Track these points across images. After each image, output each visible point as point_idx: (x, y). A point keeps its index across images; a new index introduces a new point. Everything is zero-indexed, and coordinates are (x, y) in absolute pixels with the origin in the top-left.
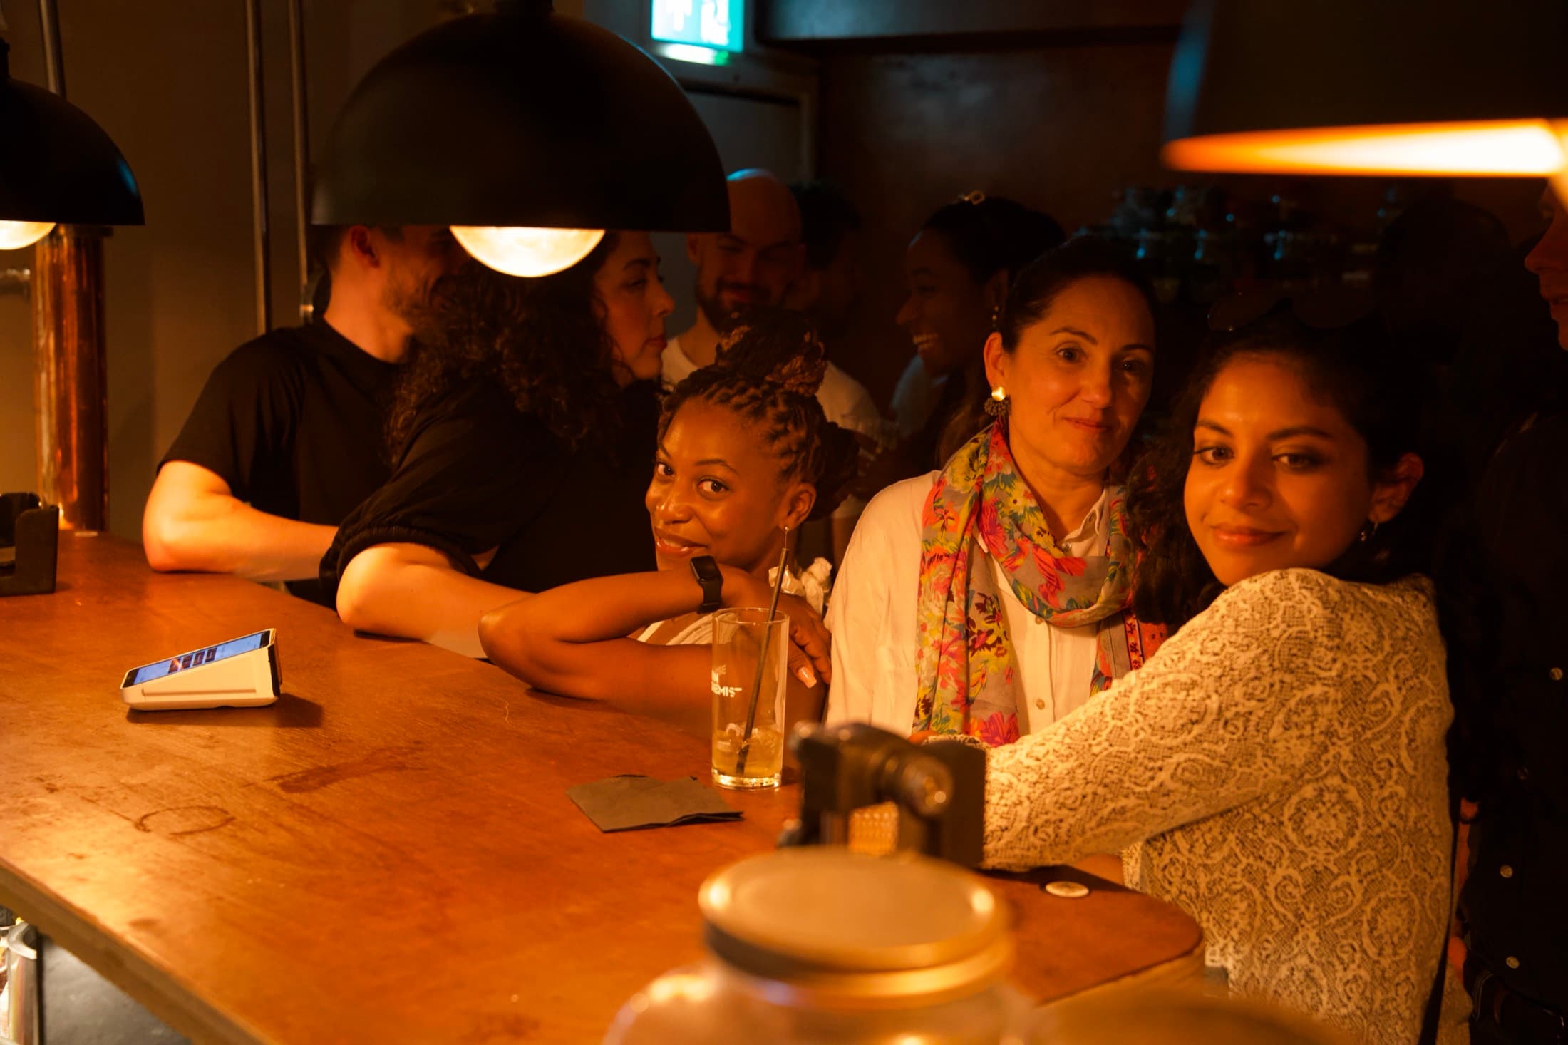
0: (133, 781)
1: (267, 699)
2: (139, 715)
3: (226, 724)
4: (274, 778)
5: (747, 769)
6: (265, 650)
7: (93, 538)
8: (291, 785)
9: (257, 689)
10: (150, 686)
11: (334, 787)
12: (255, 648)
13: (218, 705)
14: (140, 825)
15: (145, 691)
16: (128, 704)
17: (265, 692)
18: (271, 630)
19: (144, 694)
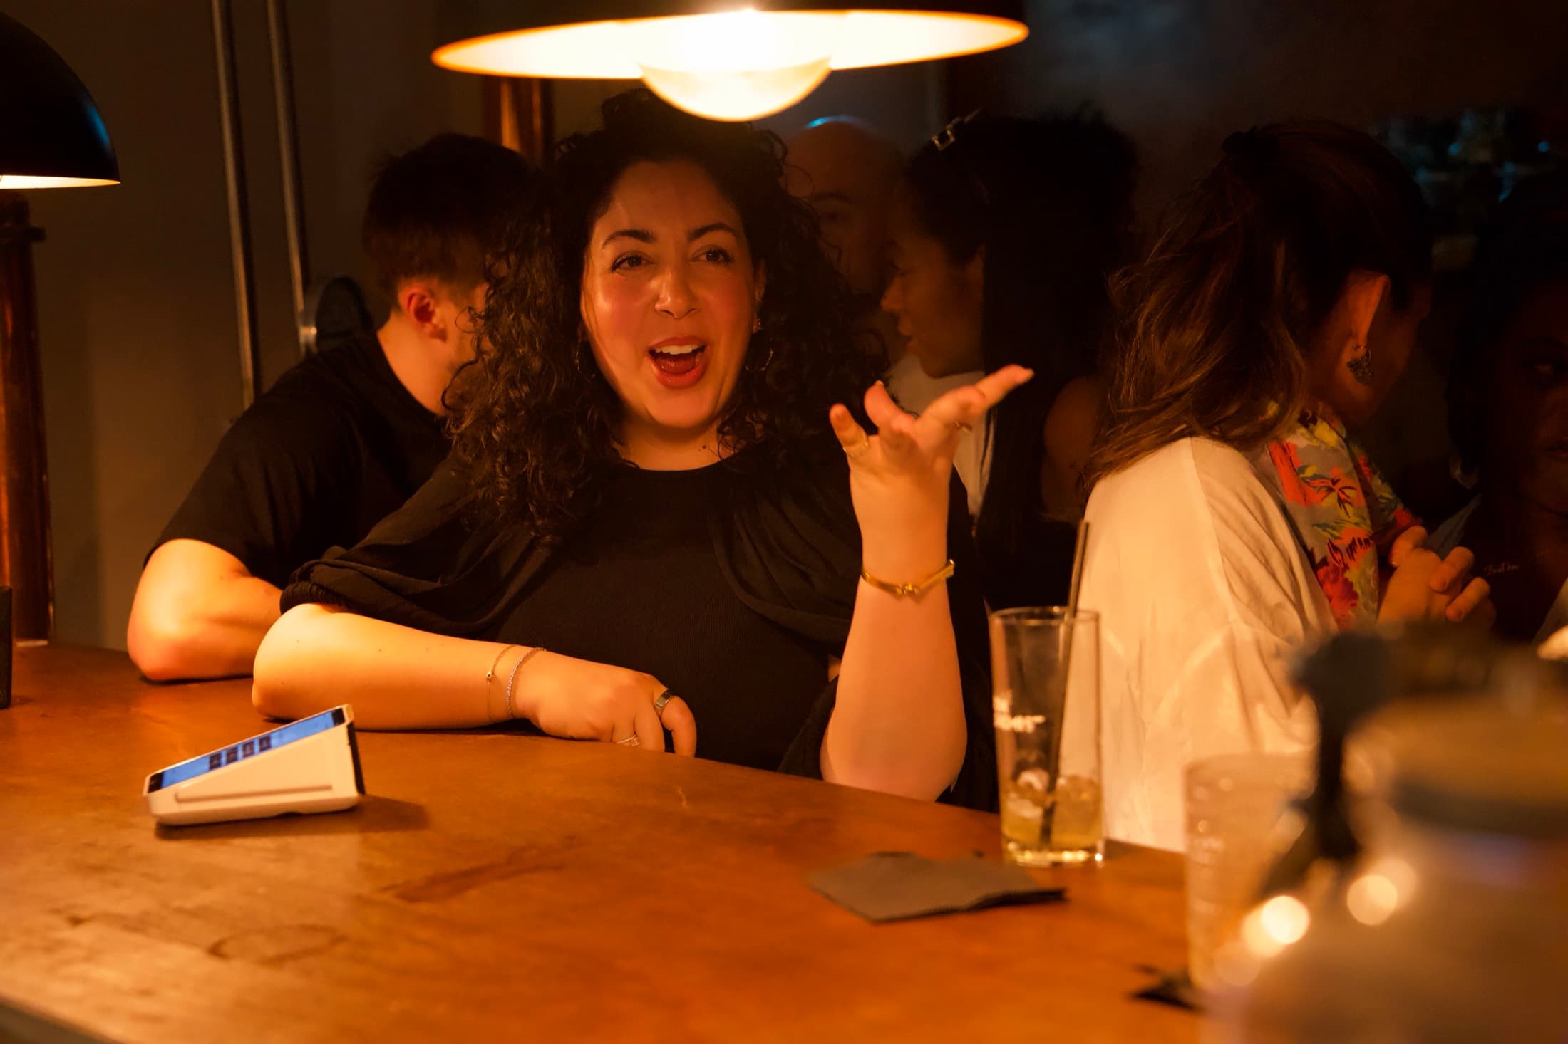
0: (189, 905)
1: (348, 799)
2: (171, 829)
3: (297, 833)
4: (386, 889)
5: (1057, 837)
6: (342, 730)
7: (44, 647)
8: (410, 894)
9: (335, 787)
10: (186, 786)
11: (472, 894)
12: (327, 728)
13: (280, 812)
14: (215, 951)
15: (181, 796)
16: (155, 816)
17: (345, 790)
18: (344, 707)
19: (179, 801)
